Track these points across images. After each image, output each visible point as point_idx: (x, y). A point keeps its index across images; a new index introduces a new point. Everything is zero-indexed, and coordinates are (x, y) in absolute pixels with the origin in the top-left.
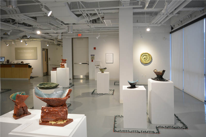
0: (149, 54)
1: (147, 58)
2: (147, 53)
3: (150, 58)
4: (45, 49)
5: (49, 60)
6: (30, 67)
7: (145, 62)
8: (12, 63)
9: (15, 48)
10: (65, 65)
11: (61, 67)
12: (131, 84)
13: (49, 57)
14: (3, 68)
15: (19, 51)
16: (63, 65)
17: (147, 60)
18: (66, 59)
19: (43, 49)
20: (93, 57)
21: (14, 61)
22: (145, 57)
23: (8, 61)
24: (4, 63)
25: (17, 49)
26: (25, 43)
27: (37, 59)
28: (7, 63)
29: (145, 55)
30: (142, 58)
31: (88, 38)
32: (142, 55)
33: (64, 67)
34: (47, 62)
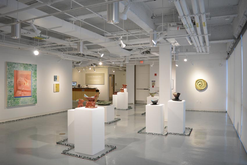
0: (204, 81)
1: (202, 84)
2: (202, 80)
3: (205, 85)
4: (112, 75)
5: (116, 85)
6: (98, 91)
7: (199, 88)
8: (83, 87)
9: (86, 74)
10: (125, 89)
11: (121, 91)
12: (153, 102)
13: (115, 83)
14: (75, 92)
15: (89, 77)
16: (123, 90)
17: (202, 86)
18: (127, 85)
19: (110, 75)
20: (154, 83)
21: (84, 86)
22: (200, 83)
23: (79, 86)
24: (76, 87)
25: (87, 75)
26: (94, 69)
27: (104, 84)
28: (79, 87)
29: (200, 81)
30: (197, 84)
31: (149, 65)
32: (197, 81)
33: (124, 92)
34: (114, 87)
